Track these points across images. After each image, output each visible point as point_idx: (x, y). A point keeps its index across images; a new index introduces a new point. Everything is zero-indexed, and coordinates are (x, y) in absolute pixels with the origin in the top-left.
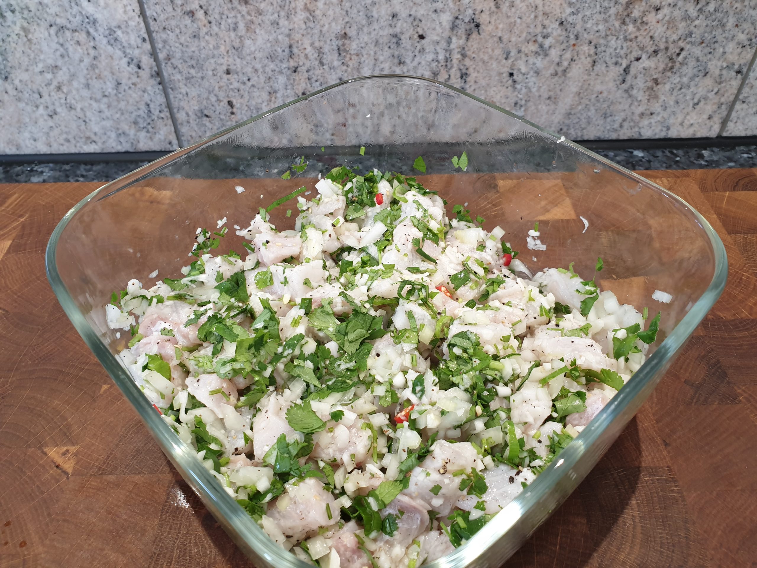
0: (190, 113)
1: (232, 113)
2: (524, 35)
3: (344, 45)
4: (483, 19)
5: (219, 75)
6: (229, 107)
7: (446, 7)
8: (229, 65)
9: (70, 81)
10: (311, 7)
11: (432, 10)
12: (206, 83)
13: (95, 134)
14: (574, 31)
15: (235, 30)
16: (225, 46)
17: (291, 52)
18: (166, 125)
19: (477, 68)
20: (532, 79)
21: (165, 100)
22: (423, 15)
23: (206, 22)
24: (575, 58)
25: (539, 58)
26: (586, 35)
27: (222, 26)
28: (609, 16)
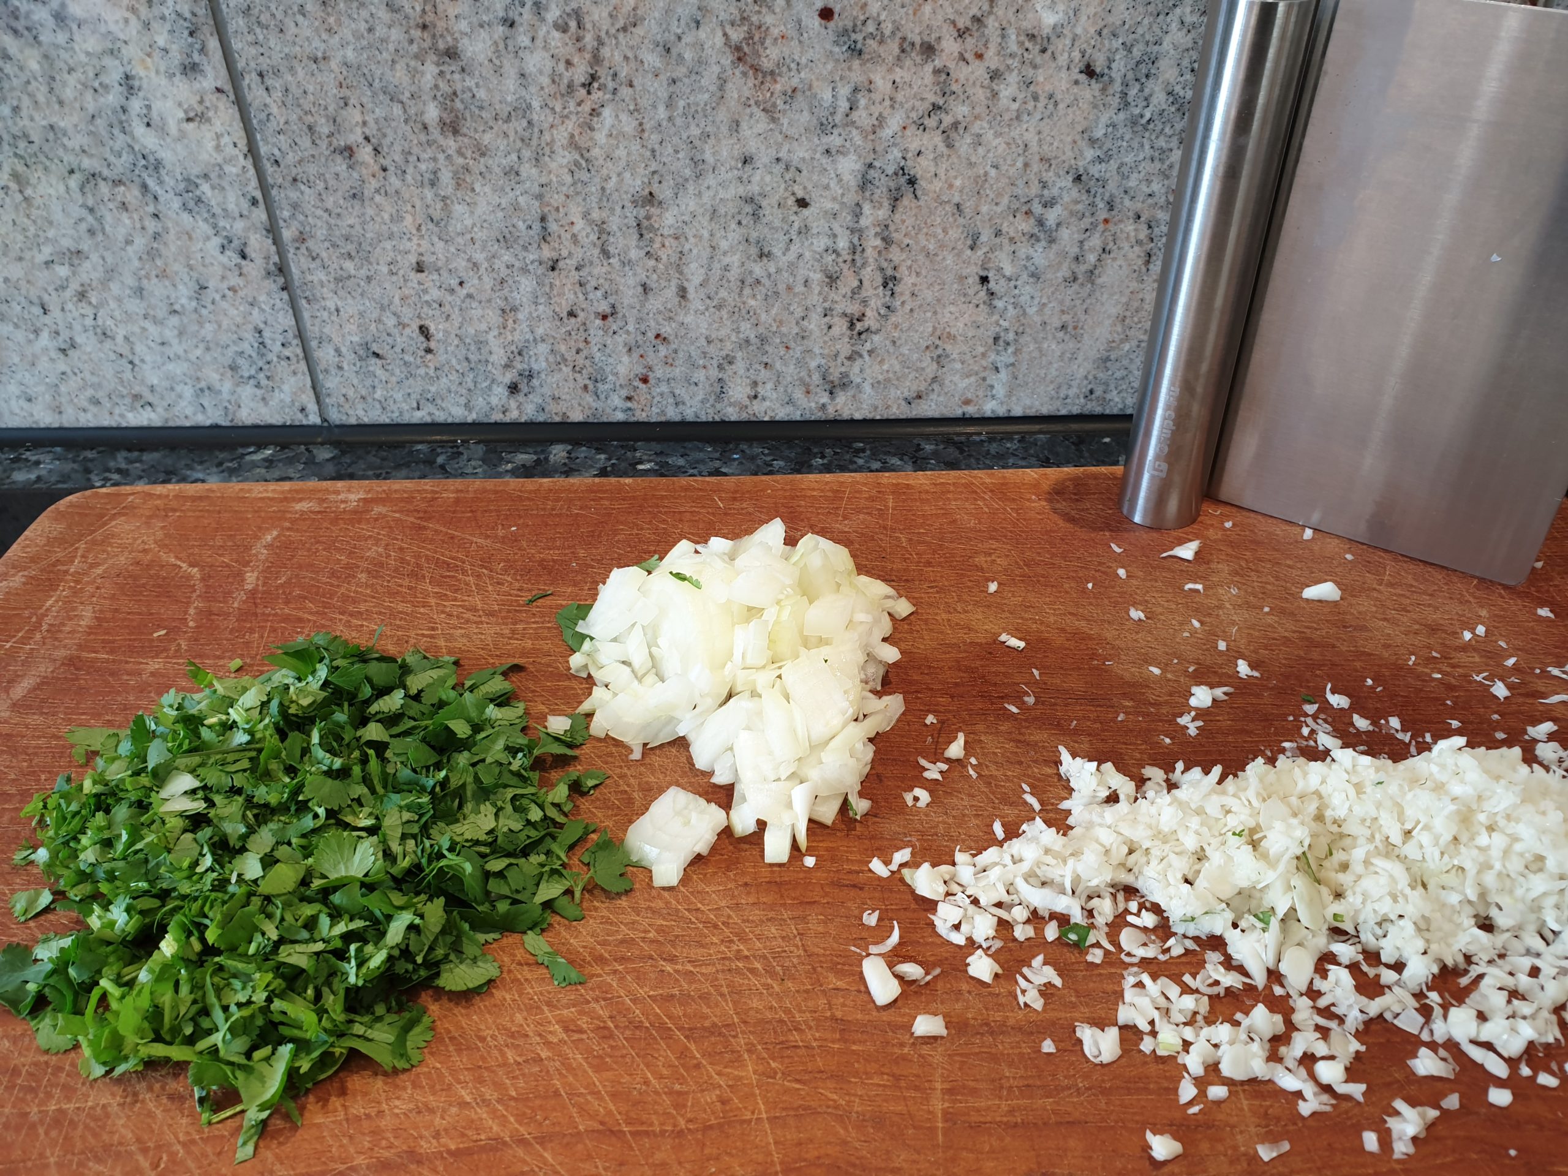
0: (344, 350)
1: (429, 351)
2: (1005, 201)
3: (648, 218)
4: (922, 168)
5: (401, 272)
6: (423, 339)
7: (848, 144)
8: (421, 254)
9: (105, 283)
10: (582, 142)
11: (820, 149)
12: (376, 291)
13: (152, 389)
14: (1103, 194)
15: (433, 184)
16: (413, 215)
17: (544, 228)
18: (295, 373)
19: (915, 266)
20: (1027, 290)
21: (293, 322)
22: (803, 159)
23: (377, 168)
24: (1111, 245)
25: (1039, 247)
26: (1127, 202)
27: (409, 177)
28: (1171, 167)
